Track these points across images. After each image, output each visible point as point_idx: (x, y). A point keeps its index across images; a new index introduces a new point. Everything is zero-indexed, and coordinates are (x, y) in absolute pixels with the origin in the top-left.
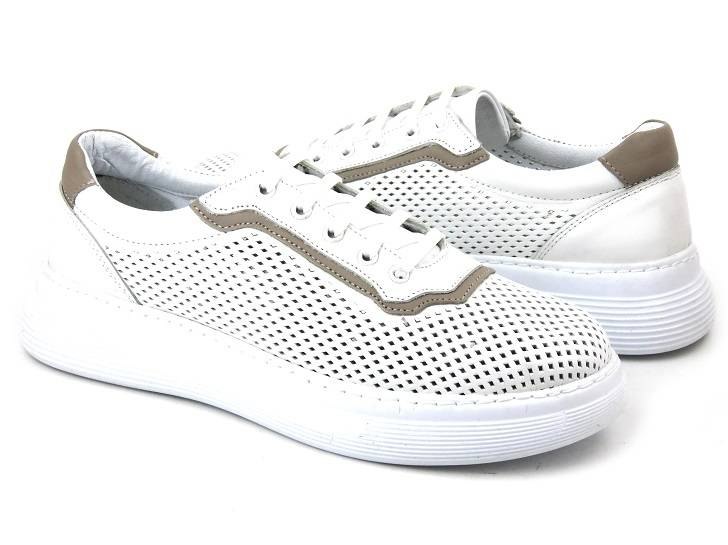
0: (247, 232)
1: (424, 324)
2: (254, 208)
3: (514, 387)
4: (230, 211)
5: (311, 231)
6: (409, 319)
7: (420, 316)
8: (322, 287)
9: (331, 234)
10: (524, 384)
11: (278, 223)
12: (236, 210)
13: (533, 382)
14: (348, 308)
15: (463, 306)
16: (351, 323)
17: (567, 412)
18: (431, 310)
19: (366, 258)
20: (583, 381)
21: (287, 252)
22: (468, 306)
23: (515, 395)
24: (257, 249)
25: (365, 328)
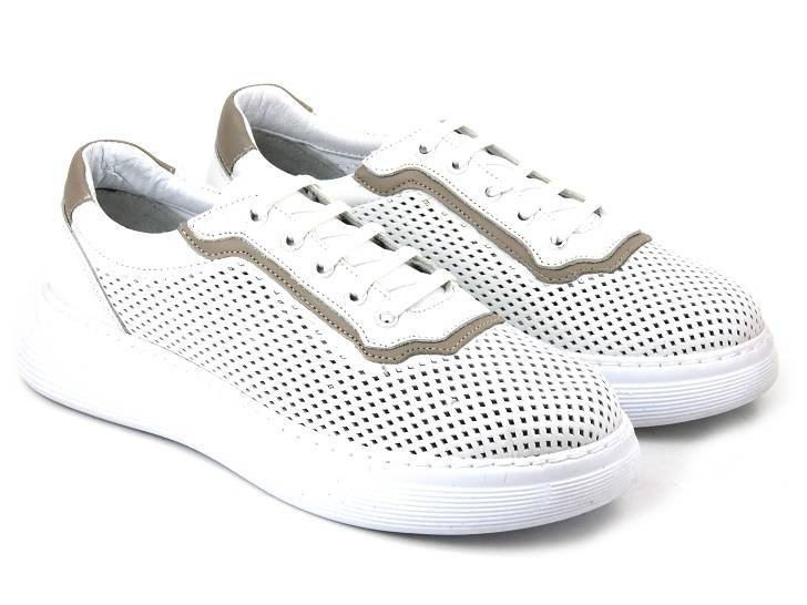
0: (233, 261)
1: (405, 375)
2: (241, 236)
3: (494, 452)
4: (217, 237)
5: (298, 265)
6: (391, 368)
7: (403, 366)
8: (304, 327)
9: (320, 269)
10: (505, 450)
11: (266, 253)
12: (224, 236)
13: (516, 447)
14: (329, 352)
15: (451, 358)
16: (330, 369)
17: (551, 484)
18: (414, 361)
19: (353, 298)
20: (575, 451)
21: (272, 285)
22: (457, 358)
23: (493, 461)
24: (243, 280)
25: (344, 374)
